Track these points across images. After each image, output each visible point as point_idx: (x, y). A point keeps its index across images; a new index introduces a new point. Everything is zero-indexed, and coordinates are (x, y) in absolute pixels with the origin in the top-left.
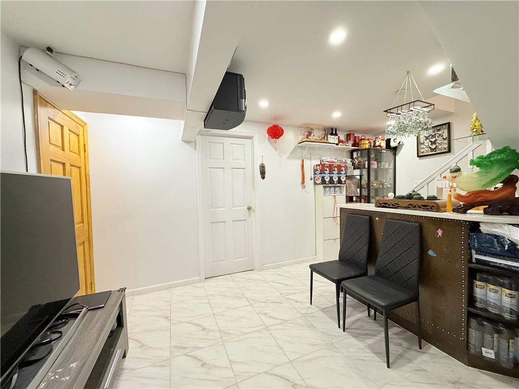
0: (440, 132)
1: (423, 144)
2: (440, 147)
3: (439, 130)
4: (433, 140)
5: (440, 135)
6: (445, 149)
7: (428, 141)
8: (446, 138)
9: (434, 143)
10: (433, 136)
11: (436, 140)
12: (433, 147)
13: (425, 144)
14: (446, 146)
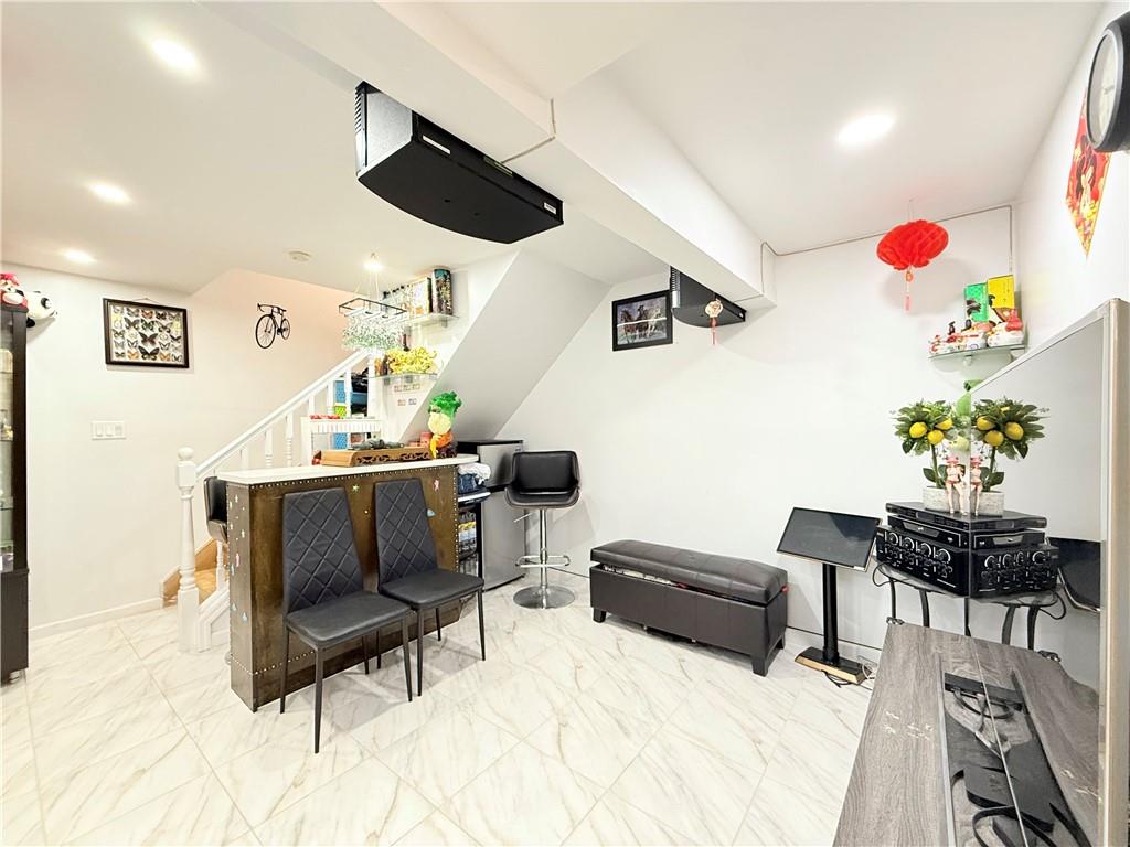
0: (164, 322)
1: (121, 334)
2: (165, 353)
3: (162, 317)
4: (148, 333)
5: (165, 328)
6: (177, 359)
7: (133, 330)
8: (179, 338)
9: (152, 339)
10: (148, 326)
11: (154, 336)
12: (149, 348)
13: (126, 336)
14: (179, 354)
